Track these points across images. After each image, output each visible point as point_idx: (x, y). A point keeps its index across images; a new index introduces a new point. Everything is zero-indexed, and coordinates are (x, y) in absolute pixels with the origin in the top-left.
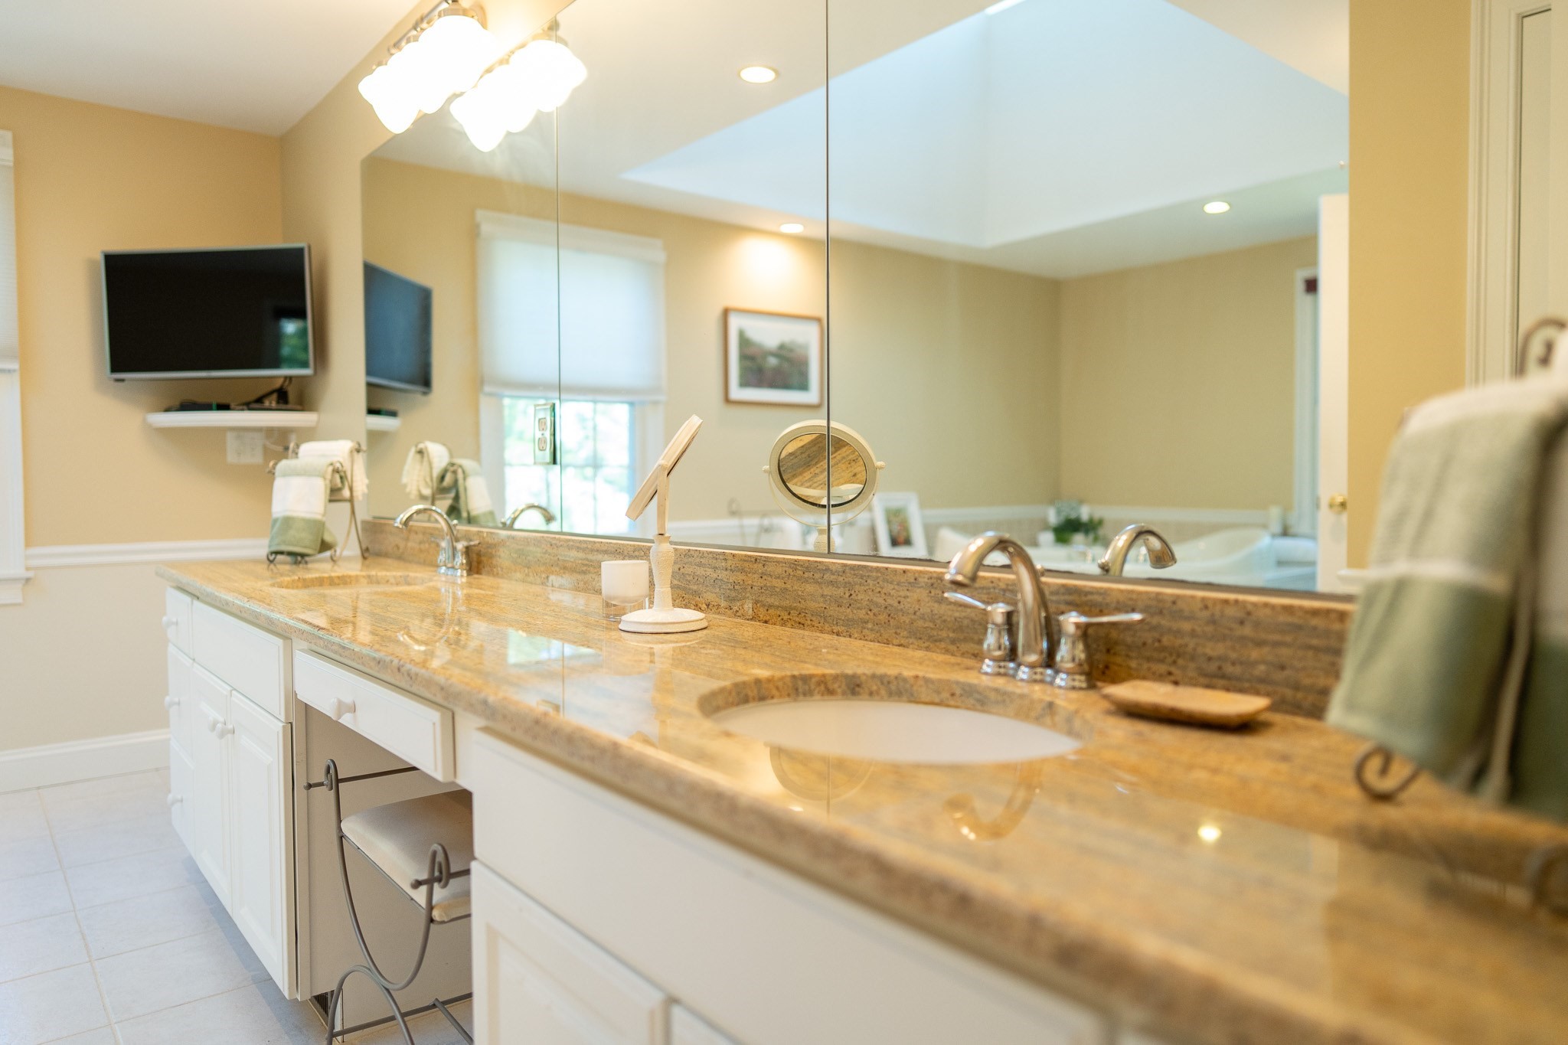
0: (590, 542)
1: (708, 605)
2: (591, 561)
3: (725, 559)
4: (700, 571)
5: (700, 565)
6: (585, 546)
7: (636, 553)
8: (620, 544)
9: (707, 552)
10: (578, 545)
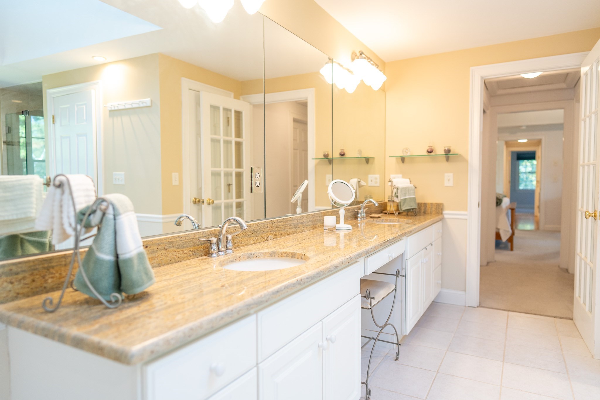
0: (286, 218)
1: (318, 226)
2: (287, 225)
3: (322, 214)
4: (317, 218)
5: (317, 217)
6: (284, 220)
7: (301, 218)
8: (296, 217)
9: (318, 213)
10: (282, 221)
